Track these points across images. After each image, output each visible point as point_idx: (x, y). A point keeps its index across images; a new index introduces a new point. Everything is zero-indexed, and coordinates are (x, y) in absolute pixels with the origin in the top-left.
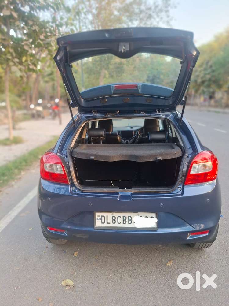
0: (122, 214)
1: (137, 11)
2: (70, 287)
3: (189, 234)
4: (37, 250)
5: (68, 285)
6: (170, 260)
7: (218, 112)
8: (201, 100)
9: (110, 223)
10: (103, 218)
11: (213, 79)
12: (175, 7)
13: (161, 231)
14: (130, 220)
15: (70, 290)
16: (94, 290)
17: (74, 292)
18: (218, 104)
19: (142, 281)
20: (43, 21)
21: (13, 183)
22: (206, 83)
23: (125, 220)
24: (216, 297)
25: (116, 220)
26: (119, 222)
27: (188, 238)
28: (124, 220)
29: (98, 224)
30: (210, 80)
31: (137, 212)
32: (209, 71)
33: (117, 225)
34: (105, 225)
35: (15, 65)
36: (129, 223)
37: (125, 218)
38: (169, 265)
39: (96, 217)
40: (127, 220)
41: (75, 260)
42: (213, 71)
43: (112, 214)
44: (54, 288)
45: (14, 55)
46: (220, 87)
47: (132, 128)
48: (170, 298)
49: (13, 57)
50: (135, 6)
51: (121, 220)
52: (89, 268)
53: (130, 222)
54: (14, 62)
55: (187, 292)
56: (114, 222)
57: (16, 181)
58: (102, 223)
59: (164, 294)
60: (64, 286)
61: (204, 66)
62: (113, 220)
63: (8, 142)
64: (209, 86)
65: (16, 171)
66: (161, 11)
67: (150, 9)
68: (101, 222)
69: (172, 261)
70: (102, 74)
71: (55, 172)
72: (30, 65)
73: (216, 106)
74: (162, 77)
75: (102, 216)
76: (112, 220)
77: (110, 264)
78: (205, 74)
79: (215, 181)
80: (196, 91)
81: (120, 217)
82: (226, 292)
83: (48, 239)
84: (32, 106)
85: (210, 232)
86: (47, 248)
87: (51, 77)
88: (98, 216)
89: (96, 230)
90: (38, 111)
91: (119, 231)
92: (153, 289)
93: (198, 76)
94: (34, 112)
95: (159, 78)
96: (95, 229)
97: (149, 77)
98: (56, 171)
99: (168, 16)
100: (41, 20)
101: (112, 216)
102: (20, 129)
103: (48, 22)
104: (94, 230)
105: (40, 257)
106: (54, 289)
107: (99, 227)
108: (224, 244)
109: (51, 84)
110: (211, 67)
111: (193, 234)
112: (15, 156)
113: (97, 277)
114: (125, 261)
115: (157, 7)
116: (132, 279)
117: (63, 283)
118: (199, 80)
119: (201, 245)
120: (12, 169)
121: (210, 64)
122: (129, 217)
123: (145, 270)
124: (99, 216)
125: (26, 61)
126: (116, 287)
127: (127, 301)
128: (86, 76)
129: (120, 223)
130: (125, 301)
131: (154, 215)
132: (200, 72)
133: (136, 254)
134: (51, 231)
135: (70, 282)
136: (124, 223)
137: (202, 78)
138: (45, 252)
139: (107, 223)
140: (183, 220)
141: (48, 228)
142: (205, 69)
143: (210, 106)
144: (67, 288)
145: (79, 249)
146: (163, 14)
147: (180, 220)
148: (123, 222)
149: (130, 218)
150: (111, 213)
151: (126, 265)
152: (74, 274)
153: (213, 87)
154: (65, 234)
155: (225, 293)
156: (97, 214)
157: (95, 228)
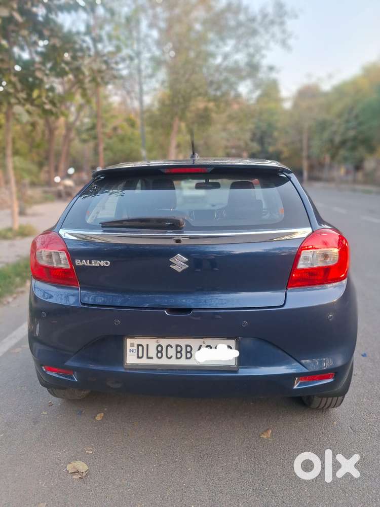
0: (174, 342)
1: (232, 23)
2: (80, 475)
3: (297, 378)
4: (31, 410)
5: (78, 472)
6: (268, 429)
7: (369, 192)
8: (341, 172)
9: (152, 358)
10: (140, 348)
11: (360, 137)
12: (296, 17)
13: (245, 372)
14: (188, 352)
15: (80, 480)
16: (123, 480)
17: (87, 484)
18: (370, 179)
19: (212, 466)
20: (70, 32)
21: (10, 299)
22: (349, 144)
23: (180, 352)
24: (345, 495)
25: (164, 352)
26: (169, 356)
27: (295, 387)
28: (177, 352)
29: (131, 359)
30: (355, 139)
31: (202, 338)
32: (353, 124)
33: (164, 361)
34: (144, 361)
35: (19, 103)
36: (187, 358)
37: (179, 349)
38: (265, 437)
39: (128, 347)
40: (184, 352)
41: (96, 428)
42: (360, 124)
43: (157, 342)
44: (52, 476)
45: (19, 86)
46: (372, 150)
47: (213, 206)
48: (260, 496)
49: (17, 90)
50: (229, 16)
51: (172, 352)
52: (120, 442)
53: (189, 355)
54: (18, 99)
55: (293, 486)
56: (160, 355)
57: (15, 295)
58: (138, 357)
59: (251, 490)
60: (70, 472)
62: (158, 352)
63: (10, 234)
64: (353, 149)
65: (18, 280)
66: (272, 23)
67: (253, 20)
68: (136, 355)
69: (271, 431)
70: (175, 128)
71: (55, 266)
72: (45, 103)
73: (365, 182)
74: (276, 134)
75: (138, 345)
76: (156, 352)
77: (158, 436)
78: (347, 129)
79: (345, 282)
80: (333, 157)
81: (172, 347)
82: (365, 486)
83: (50, 390)
84: (57, 179)
85: (335, 376)
86: (50, 406)
87: (93, 132)
88: (131, 343)
89: (128, 371)
90: (66, 187)
91: (169, 371)
92: (231, 481)
93: (335, 133)
94: (61, 188)
95: (271, 136)
96: (125, 369)
97: (254, 134)
98: (57, 264)
99: (284, 32)
100: (66, 29)
101: (157, 344)
102: (34, 215)
103: (78, 33)
104: (123, 370)
105: (35, 422)
106: (51, 479)
107: (132, 365)
108: (367, 401)
109: (91, 144)
110: (357, 117)
111: (305, 379)
112: (18, 256)
113: (131, 458)
114: (185, 429)
115: (265, 16)
116: (195, 463)
117: (70, 468)
118: (338, 139)
119: (323, 401)
120: (10, 277)
122: (187, 346)
123: (220, 446)
124: (132, 345)
125: (39, 97)
126: (164, 476)
127: (181, 501)
128: (147, 129)
129: (172, 357)
130: (178, 501)
131: (232, 343)
132: (339, 125)
133: (208, 417)
134: (49, 373)
135: (82, 466)
136: (177, 358)
137: (342, 135)
138: (46, 413)
139: (148, 358)
140: (285, 352)
141: (43, 367)
142: (347, 121)
143: (355, 181)
144: (74, 477)
145: (106, 409)
146: (276, 29)
147: (280, 352)
148: (177, 355)
149: (189, 349)
150: (156, 340)
151: (186, 437)
152: (91, 452)
153: (361, 151)
154: (72, 378)
155: (363, 488)
156: (129, 341)
157: (125, 367)
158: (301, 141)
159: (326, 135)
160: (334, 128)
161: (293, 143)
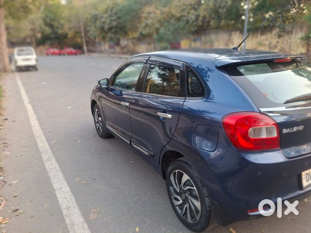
11: (119, 26)
22: (113, 30)
30: (116, 27)
32: (114, 18)
34: (310, 182)
42: (119, 18)
61: (109, 13)
64: (116, 33)
78: (111, 21)
93: (104, 22)
110: (116, 14)
118: (106, 27)
121: (114, 11)
132: (106, 18)
137: (109, 24)
141: (248, 212)
142: (111, 16)
157: (304, 189)
158: (80, 27)
159: (98, 24)
160: (103, 20)
161: (75, 28)
